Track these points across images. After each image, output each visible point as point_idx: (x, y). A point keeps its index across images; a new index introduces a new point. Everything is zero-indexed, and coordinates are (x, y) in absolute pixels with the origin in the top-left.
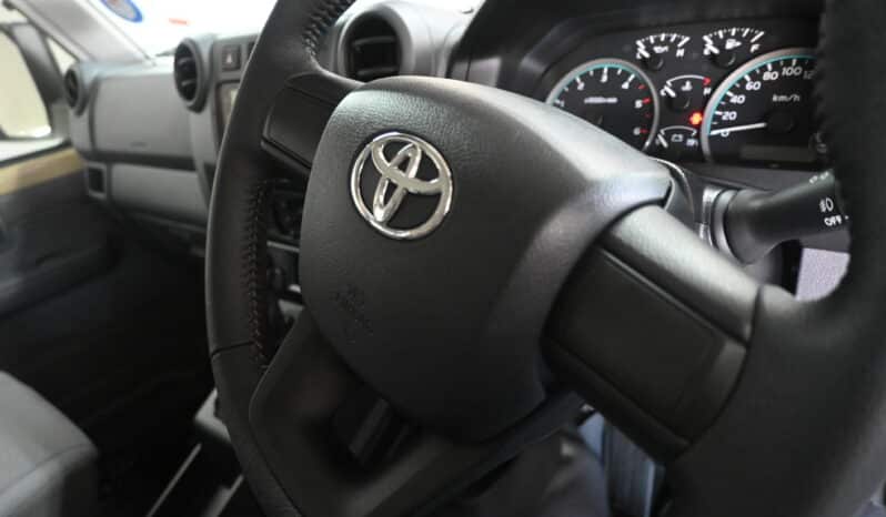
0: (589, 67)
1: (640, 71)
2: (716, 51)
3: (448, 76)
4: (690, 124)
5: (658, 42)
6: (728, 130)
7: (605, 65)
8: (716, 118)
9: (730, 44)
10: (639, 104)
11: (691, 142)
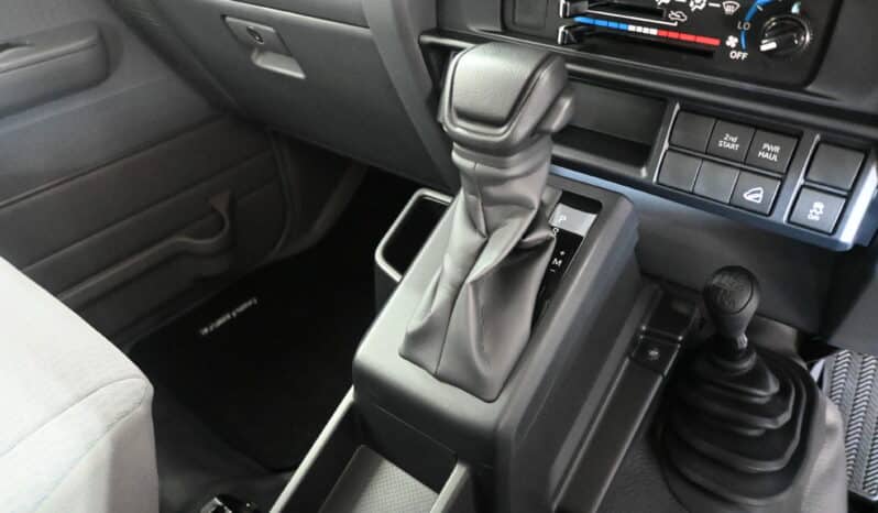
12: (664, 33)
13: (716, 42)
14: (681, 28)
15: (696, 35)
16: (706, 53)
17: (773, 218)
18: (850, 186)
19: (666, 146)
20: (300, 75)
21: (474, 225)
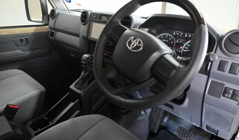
0: (164, 34)
1: (173, 37)
2: (187, 36)
3: (139, 29)
4: (180, 48)
5: (177, 33)
6: (186, 50)
7: (167, 34)
8: (185, 48)
9: (189, 36)
10: (172, 43)
11: (179, 51)
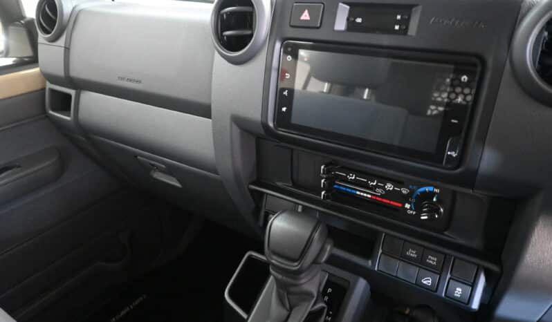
12: (374, 198)
13: (400, 205)
14: (382, 196)
15: (390, 201)
16: (396, 209)
17: (438, 293)
18: (472, 281)
19: (380, 251)
20: (178, 185)
21: (283, 304)
